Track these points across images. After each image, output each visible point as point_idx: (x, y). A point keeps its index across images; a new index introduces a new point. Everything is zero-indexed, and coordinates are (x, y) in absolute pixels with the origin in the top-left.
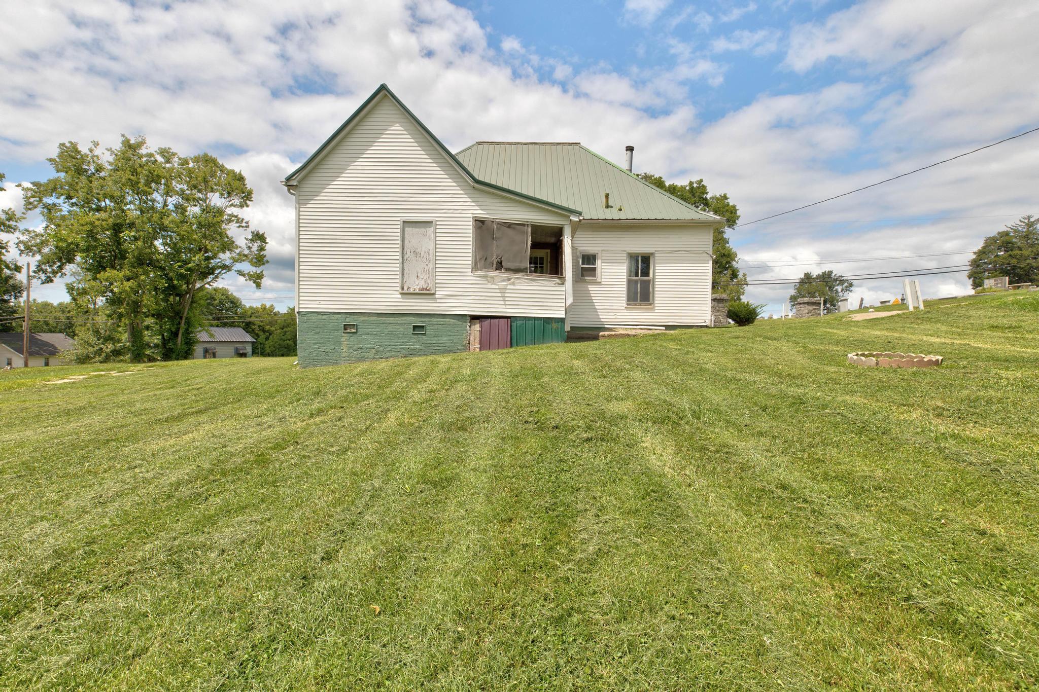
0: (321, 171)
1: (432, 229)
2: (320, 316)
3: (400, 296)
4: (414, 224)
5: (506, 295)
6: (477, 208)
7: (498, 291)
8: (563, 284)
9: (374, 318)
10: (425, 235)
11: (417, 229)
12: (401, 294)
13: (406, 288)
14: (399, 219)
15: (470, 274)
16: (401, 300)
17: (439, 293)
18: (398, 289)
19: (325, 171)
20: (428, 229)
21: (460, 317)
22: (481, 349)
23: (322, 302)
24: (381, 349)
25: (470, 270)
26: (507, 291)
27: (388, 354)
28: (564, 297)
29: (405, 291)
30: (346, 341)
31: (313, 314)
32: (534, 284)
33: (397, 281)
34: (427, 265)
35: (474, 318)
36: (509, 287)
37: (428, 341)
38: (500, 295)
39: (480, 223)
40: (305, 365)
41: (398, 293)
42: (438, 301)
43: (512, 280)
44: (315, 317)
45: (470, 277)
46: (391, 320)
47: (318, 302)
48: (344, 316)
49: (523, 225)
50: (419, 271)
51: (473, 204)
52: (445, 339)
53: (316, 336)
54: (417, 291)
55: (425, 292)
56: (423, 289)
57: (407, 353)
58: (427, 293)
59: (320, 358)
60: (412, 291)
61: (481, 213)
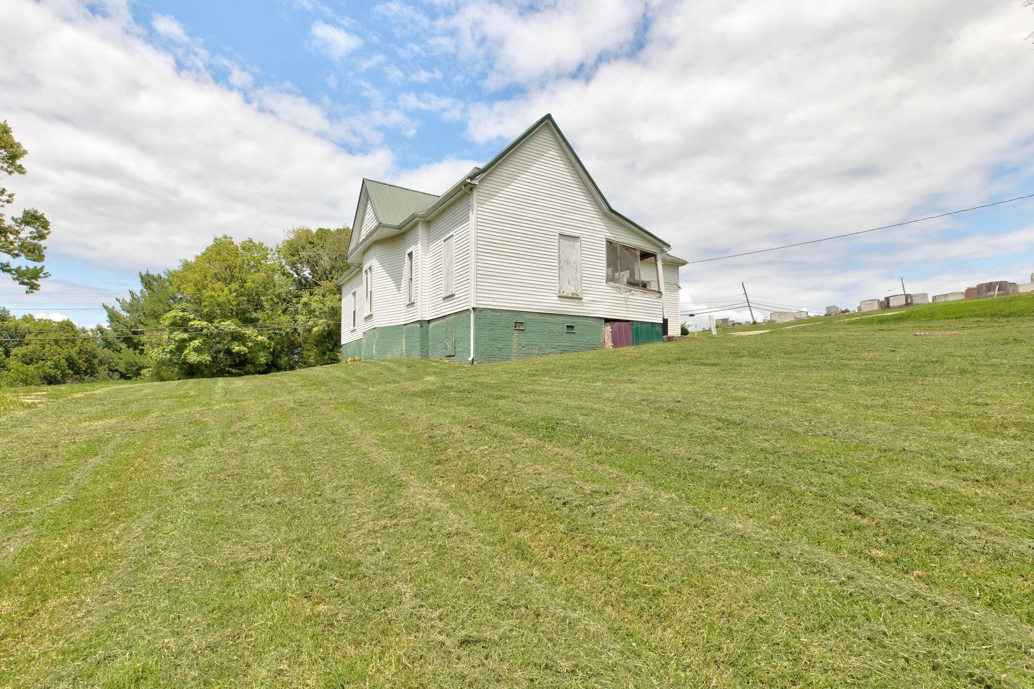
0: (495, 176)
1: (578, 244)
2: (494, 313)
3: (557, 299)
4: (566, 237)
5: (629, 303)
6: (607, 231)
7: (623, 299)
8: (661, 297)
9: (538, 317)
10: (573, 248)
11: (568, 242)
12: (559, 297)
13: (562, 292)
14: (556, 231)
15: (605, 284)
16: (559, 302)
17: (586, 298)
18: (557, 292)
19: (498, 177)
20: (576, 243)
21: (597, 320)
22: (613, 347)
23: (496, 300)
24: (544, 346)
25: (605, 281)
26: (629, 300)
27: (549, 351)
28: (662, 307)
29: (561, 295)
30: (516, 337)
31: (489, 311)
32: (645, 296)
33: (556, 285)
34: (576, 274)
35: (607, 321)
36: (631, 297)
37: (577, 340)
38: (624, 303)
39: (610, 243)
40: (481, 361)
41: (556, 295)
42: (585, 305)
43: (633, 292)
44: (489, 314)
45: (604, 287)
46: (549, 319)
47: (493, 300)
48: (514, 314)
49: (635, 249)
50: (570, 278)
51: (604, 228)
52: (588, 338)
53: (491, 332)
54: (570, 295)
55: (575, 296)
56: (573, 294)
57: (563, 349)
58: (576, 298)
59: (494, 354)
60: (565, 294)
61: (611, 237)
